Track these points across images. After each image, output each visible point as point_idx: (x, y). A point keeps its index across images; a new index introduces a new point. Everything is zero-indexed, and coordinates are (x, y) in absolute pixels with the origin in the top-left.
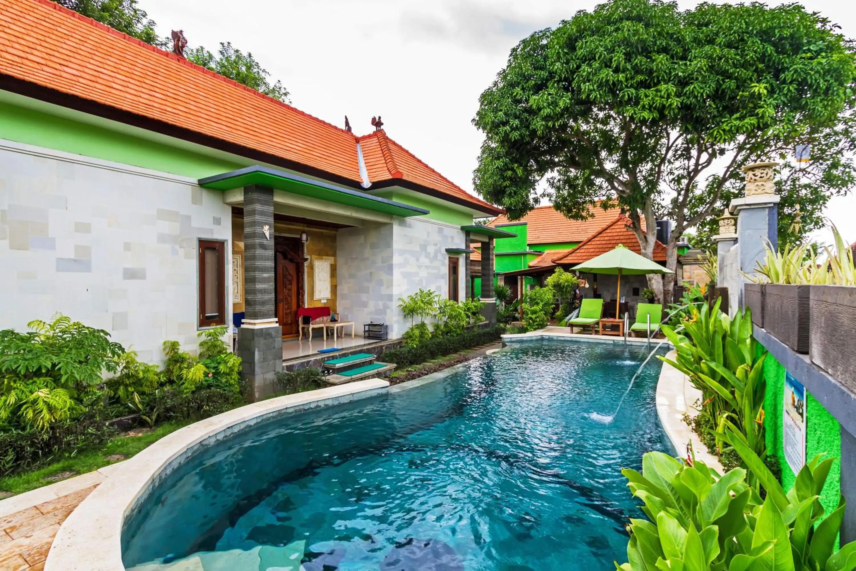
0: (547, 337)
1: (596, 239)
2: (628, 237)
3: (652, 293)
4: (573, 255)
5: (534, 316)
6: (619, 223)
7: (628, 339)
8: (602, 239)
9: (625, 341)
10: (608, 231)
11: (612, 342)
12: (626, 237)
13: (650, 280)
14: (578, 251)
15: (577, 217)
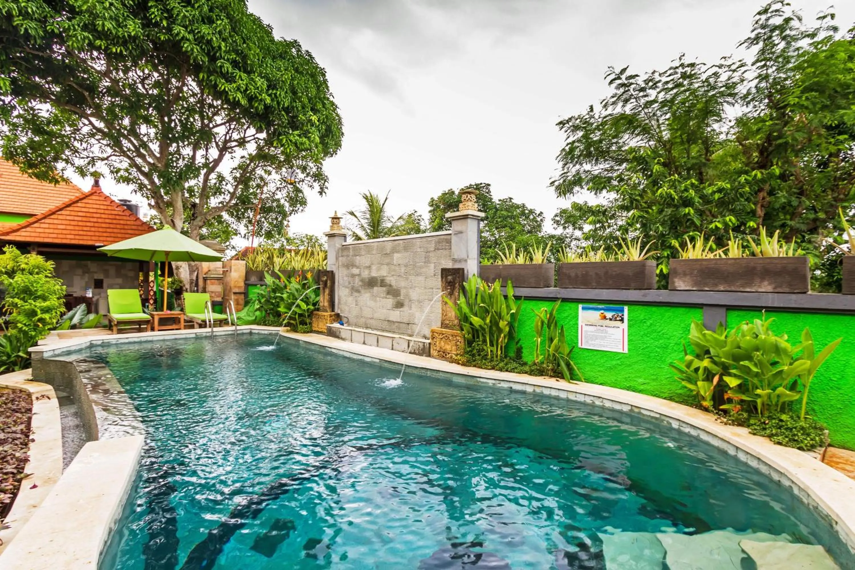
0: (99, 343)
1: (63, 212)
2: (113, 217)
3: (181, 282)
4: (28, 229)
5: (47, 316)
6: (94, 197)
7: (215, 329)
8: (73, 213)
9: (213, 332)
10: (79, 204)
11: (194, 336)
12: (110, 217)
13: (178, 268)
14: (36, 225)
15: (42, 176)
